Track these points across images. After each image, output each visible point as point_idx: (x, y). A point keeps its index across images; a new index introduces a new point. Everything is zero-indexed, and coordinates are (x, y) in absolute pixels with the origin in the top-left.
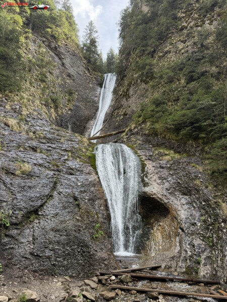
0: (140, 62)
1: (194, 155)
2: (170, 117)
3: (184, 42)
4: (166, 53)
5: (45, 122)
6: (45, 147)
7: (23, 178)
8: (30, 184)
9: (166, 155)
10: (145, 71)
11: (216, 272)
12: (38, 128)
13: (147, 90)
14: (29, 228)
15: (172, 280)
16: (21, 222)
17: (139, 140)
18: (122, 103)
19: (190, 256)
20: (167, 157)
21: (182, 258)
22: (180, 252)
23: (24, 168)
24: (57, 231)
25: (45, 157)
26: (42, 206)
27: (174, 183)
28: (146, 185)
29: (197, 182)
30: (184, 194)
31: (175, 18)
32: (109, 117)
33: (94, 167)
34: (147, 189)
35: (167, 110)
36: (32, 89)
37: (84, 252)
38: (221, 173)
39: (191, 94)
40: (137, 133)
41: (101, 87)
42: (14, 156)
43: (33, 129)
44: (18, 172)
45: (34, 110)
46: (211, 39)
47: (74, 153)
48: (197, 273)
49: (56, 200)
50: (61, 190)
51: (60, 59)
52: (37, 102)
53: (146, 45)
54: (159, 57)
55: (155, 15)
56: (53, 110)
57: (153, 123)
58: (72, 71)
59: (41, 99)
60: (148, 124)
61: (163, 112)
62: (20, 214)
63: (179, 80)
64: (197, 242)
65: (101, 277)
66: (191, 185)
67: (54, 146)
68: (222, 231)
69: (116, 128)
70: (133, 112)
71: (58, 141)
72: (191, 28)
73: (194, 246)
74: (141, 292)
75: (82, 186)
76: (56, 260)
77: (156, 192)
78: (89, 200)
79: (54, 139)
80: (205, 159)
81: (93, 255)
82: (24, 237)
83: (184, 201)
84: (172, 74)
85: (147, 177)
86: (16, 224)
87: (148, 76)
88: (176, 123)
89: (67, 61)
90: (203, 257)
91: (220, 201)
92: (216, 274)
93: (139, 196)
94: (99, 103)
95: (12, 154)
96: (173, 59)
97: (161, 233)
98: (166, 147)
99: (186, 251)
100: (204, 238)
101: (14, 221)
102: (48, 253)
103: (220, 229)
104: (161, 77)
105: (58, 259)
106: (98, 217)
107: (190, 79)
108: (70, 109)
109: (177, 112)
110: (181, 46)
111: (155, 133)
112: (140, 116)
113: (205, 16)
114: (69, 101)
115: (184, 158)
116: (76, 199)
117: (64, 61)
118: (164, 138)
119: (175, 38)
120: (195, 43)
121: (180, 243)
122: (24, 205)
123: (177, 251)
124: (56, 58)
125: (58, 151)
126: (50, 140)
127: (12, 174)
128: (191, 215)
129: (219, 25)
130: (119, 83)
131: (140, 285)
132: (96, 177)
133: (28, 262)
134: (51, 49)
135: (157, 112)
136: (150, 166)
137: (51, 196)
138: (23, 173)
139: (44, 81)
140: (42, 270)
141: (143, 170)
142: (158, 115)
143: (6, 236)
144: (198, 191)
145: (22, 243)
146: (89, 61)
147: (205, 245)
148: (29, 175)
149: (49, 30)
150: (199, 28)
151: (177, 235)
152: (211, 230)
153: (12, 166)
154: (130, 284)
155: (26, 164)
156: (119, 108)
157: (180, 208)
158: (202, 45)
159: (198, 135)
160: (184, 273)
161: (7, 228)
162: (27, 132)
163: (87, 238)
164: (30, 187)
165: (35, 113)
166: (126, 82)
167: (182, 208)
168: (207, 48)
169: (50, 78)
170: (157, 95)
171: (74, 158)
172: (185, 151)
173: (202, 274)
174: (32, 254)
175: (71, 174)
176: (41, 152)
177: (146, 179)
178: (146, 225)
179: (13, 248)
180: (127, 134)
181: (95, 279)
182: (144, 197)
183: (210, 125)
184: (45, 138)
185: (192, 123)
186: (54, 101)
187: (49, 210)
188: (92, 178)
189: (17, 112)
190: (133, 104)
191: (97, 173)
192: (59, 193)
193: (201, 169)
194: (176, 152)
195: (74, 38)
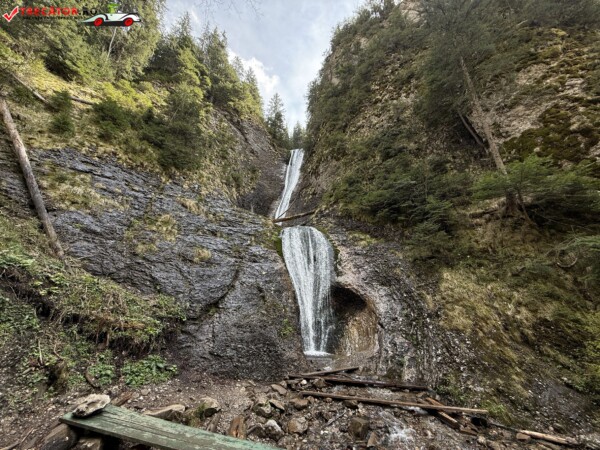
0: (330, 137)
1: (393, 240)
2: (366, 197)
3: (378, 116)
4: (359, 127)
5: (225, 203)
6: (226, 230)
7: (202, 266)
8: (209, 273)
9: (362, 240)
10: (336, 148)
11: (423, 375)
12: (218, 209)
13: (339, 168)
14: (208, 323)
15: (371, 385)
16: (200, 317)
17: (331, 222)
18: (311, 181)
19: (393, 357)
20: (363, 243)
21: (382, 359)
22: (380, 352)
23: (203, 255)
24: (240, 326)
25: (226, 242)
26: (223, 297)
27: (371, 272)
28: (339, 274)
29: (398, 271)
30: (382, 284)
31: (368, 91)
32: (297, 197)
33: (281, 254)
34: (341, 279)
35: (361, 190)
36: (213, 167)
37: (270, 351)
38: (424, 260)
39: (388, 172)
40: (328, 215)
41: (287, 164)
42: (192, 240)
43: (212, 210)
44: (196, 259)
45: (215, 190)
46: (408, 113)
47: (258, 238)
48: (400, 376)
49: (238, 292)
50: (244, 280)
51: (243, 134)
52: (218, 180)
53: (337, 120)
54: (351, 132)
55: (345, 89)
56: (234, 189)
57: (346, 204)
58: (256, 147)
59: (222, 178)
60: (341, 205)
61: (357, 192)
62: (198, 307)
63: (374, 157)
64: (399, 340)
65: (290, 381)
66: (391, 274)
67: (235, 229)
68: (427, 327)
69: (305, 209)
70: (323, 190)
71: (240, 223)
72: (386, 101)
73: (395, 345)
74: (336, 400)
75: (267, 275)
76: (239, 361)
77: (350, 282)
78: (275, 291)
79: (236, 222)
80: (405, 244)
81: (281, 354)
82: (203, 334)
83: (382, 293)
84: (365, 150)
85: (340, 265)
86: (194, 319)
87: (340, 153)
88: (372, 203)
89: (251, 137)
90: (406, 358)
91: (424, 292)
92: (422, 379)
93: (332, 287)
94: (284, 181)
95: (190, 238)
96: (366, 134)
97: (358, 329)
98: (361, 231)
99: (387, 351)
100: (407, 335)
101: (192, 314)
102: (230, 352)
103: (425, 325)
104: (354, 154)
105: (242, 360)
106: (286, 311)
107: (387, 156)
108: (253, 188)
109: (372, 192)
110: (375, 120)
111: (348, 215)
112: (331, 196)
113: (400, 89)
114: (252, 179)
115: (382, 244)
116: (260, 290)
117: (248, 137)
118: (359, 220)
119: (369, 112)
120: (390, 118)
121: (380, 340)
122: (202, 296)
123: (375, 350)
124: (239, 134)
125: (240, 235)
126: (230, 223)
127: (190, 261)
128: (391, 309)
129: (416, 97)
130: (307, 160)
131: (336, 391)
132: (283, 265)
133: (206, 363)
134: (233, 124)
135: (351, 191)
136: (344, 253)
137: (233, 286)
138: (202, 260)
139: (225, 158)
140: (223, 373)
141: (336, 257)
142: (352, 195)
143: (183, 332)
144: (399, 281)
145: (201, 341)
146: (274, 137)
147: (409, 344)
148: (209, 262)
149: (231, 103)
150: (395, 101)
151: (376, 331)
152: (415, 326)
153: (191, 252)
154: (323, 390)
155: (205, 250)
156: (306, 187)
157: (378, 300)
158: (398, 120)
159: (396, 218)
160: (384, 376)
161: (183, 323)
162: (207, 214)
163: (274, 335)
164: (209, 276)
165: (216, 193)
166: (315, 159)
167: (381, 300)
168: (404, 123)
169: (231, 154)
170: (349, 173)
171: (258, 243)
172: (383, 236)
173: (406, 377)
174: (211, 353)
175: (255, 262)
176: (221, 236)
177: (339, 268)
178: (339, 320)
179: (190, 346)
180: (316, 216)
181: (284, 383)
182: (337, 288)
183: (410, 207)
184: (226, 220)
185: (389, 205)
186: (236, 179)
187: (231, 302)
188: (278, 266)
189: (196, 192)
190: (324, 182)
191: (283, 261)
192: (242, 284)
193: (401, 256)
194: (373, 236)
195: (258, 111)
